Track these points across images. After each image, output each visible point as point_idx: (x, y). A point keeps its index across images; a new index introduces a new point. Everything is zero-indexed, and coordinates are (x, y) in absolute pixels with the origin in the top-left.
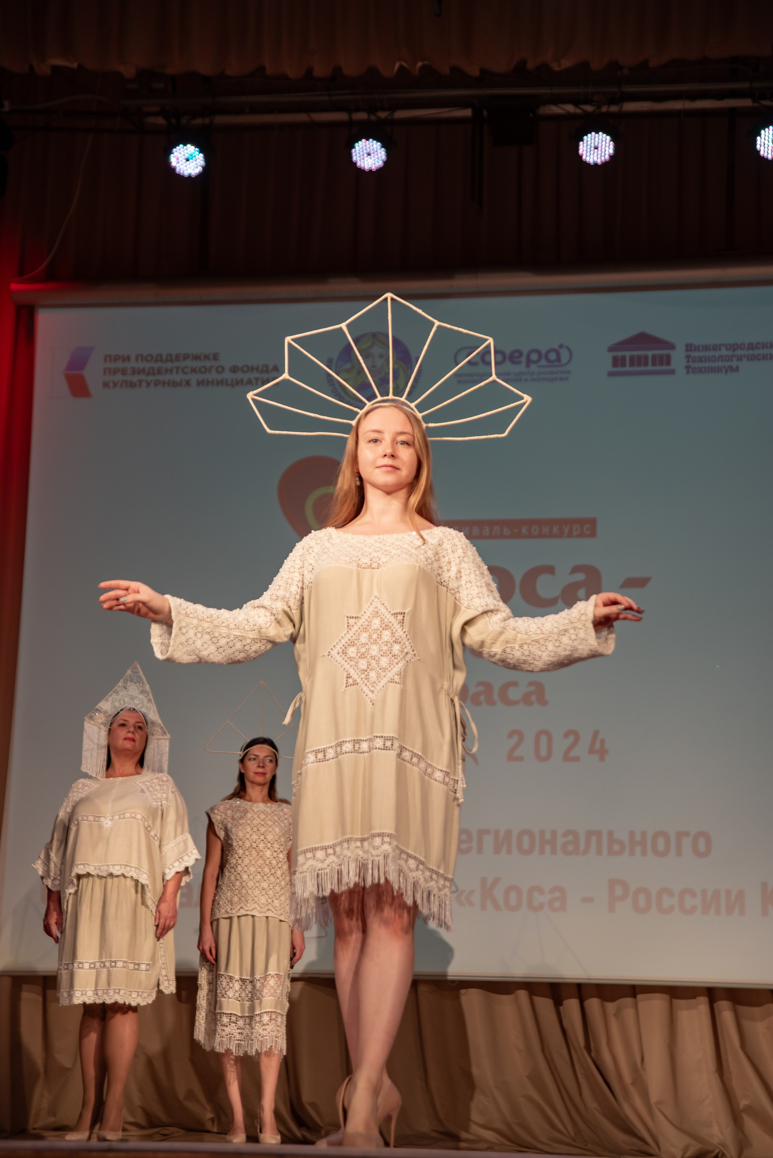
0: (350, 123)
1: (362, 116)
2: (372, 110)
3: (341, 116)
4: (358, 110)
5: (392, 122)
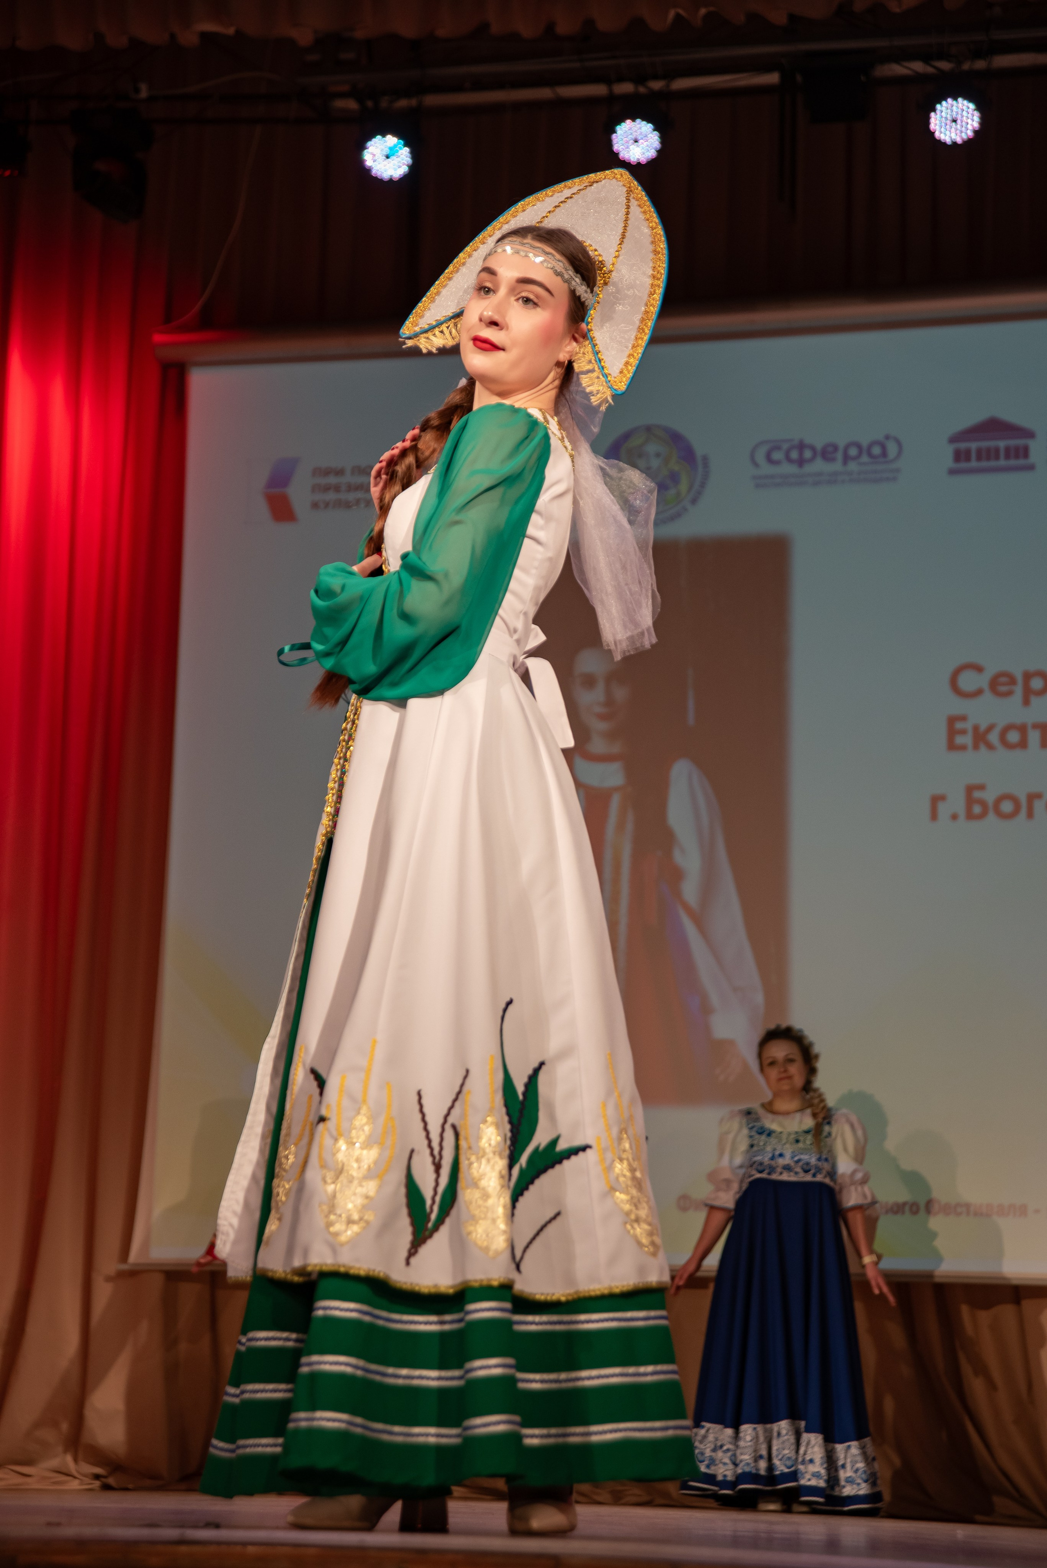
0: (611, 98)
1: (626, 88)
2: (640, 80)
3: (598, 90)
4: (621, 79)
5: (666, 95)
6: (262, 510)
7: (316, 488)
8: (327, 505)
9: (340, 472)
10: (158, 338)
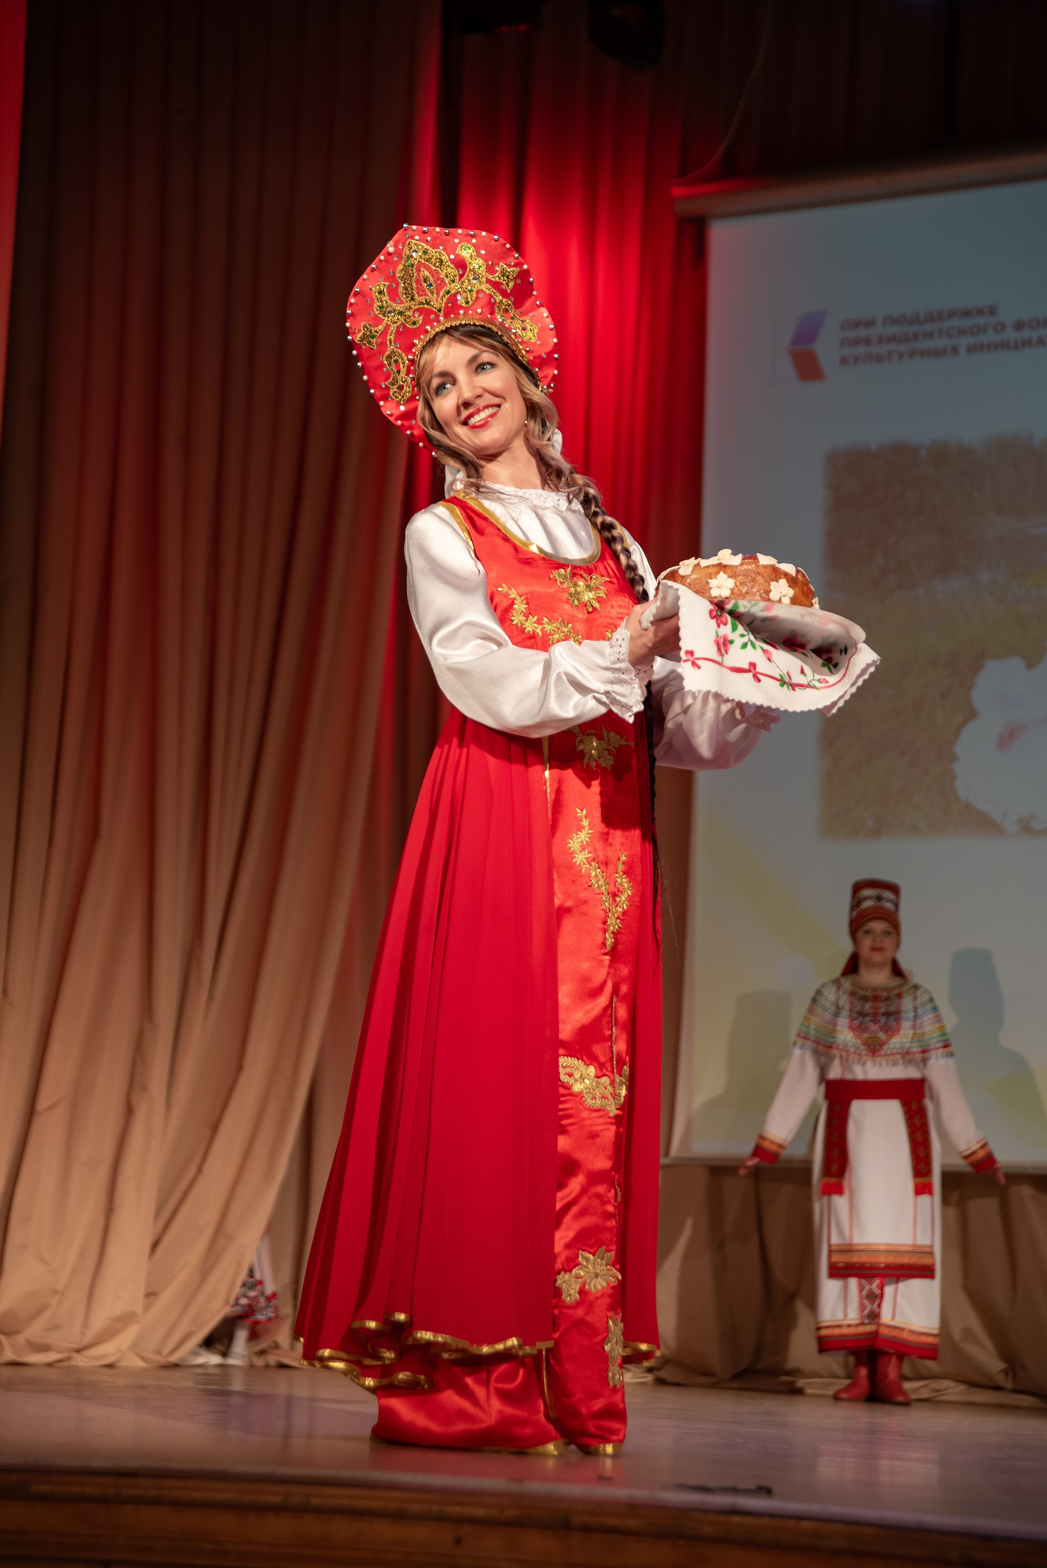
6: (788, 368)
7: (846, 342)
8: (856, 360)
9: (870, 324)
10: (676, 191)
